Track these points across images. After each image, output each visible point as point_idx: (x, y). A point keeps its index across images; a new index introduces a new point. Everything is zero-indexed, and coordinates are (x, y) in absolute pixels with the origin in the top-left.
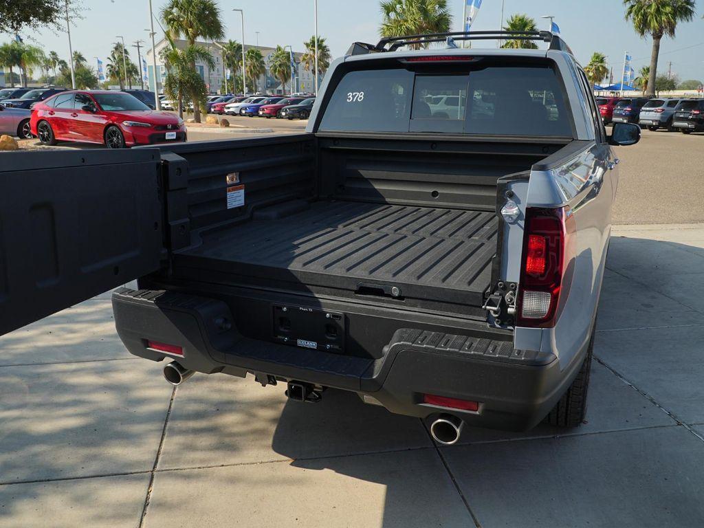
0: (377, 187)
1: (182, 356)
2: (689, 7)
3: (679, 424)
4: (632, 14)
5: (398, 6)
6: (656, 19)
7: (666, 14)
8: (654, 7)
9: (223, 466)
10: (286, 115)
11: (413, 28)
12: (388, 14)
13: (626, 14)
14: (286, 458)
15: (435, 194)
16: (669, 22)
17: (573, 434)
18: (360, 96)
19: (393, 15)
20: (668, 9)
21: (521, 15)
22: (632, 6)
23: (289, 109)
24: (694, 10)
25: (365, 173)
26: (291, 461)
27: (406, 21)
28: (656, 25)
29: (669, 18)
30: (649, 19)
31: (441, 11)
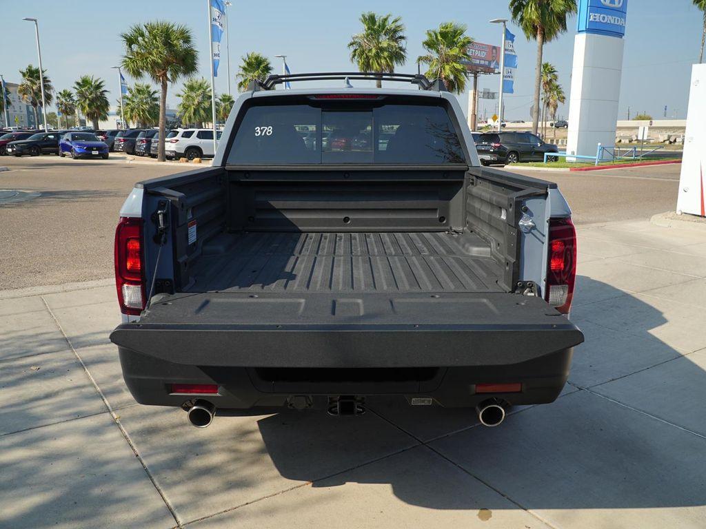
0: (289, 216)
1: (218, 394)
2: (402, 53)
3: (580, 389)
4: (356, 57)
5: (140, 39)
6: (377, 62)
7: (385, 58)
8: (374, 51)
9: (247, 504)
10: (13, 151)
11: (160, 61)
12: (130, 46)
13: (351, 57)
14: (305, 482)
15: (346, 220)
16: (388, 65)
17: (513, 412)
18: (269, 130)
19: (135, 47)
20: (386, 54)
21: (256, 54)
22: (355, 50)
23: (16, 144)
24: (406, 55)
25: (277, 204)
26: (311, 484)
27: (151, 54)
28: (378, 67)
29: (387, 61)
30: (371, 61)
31: (186, 46)
